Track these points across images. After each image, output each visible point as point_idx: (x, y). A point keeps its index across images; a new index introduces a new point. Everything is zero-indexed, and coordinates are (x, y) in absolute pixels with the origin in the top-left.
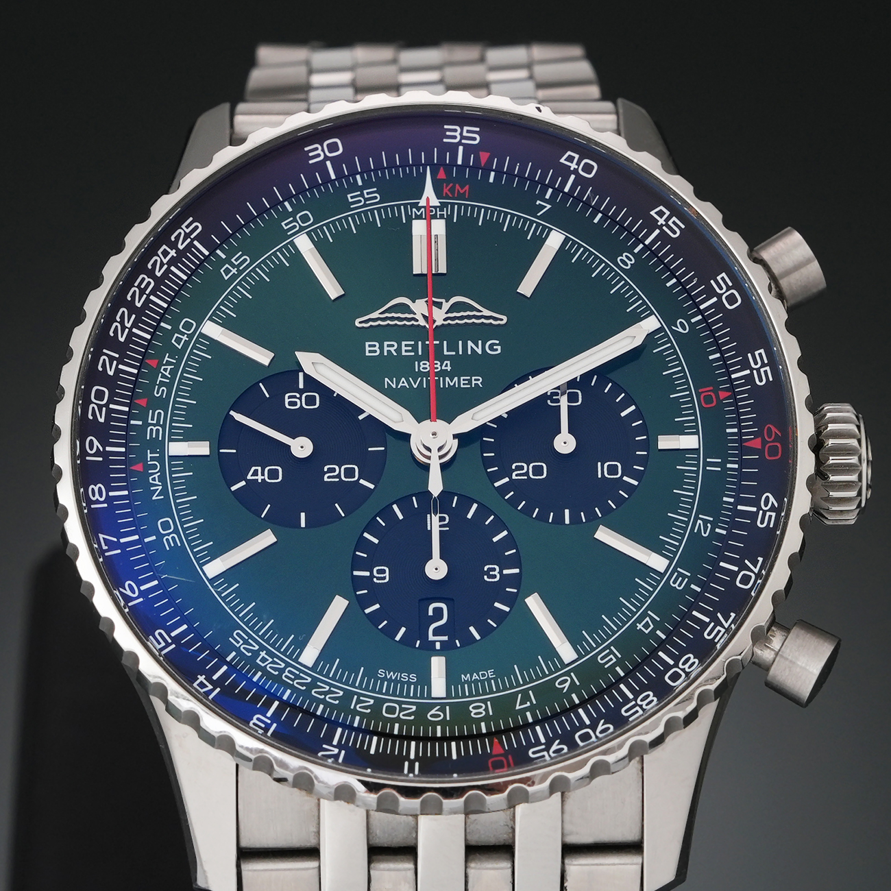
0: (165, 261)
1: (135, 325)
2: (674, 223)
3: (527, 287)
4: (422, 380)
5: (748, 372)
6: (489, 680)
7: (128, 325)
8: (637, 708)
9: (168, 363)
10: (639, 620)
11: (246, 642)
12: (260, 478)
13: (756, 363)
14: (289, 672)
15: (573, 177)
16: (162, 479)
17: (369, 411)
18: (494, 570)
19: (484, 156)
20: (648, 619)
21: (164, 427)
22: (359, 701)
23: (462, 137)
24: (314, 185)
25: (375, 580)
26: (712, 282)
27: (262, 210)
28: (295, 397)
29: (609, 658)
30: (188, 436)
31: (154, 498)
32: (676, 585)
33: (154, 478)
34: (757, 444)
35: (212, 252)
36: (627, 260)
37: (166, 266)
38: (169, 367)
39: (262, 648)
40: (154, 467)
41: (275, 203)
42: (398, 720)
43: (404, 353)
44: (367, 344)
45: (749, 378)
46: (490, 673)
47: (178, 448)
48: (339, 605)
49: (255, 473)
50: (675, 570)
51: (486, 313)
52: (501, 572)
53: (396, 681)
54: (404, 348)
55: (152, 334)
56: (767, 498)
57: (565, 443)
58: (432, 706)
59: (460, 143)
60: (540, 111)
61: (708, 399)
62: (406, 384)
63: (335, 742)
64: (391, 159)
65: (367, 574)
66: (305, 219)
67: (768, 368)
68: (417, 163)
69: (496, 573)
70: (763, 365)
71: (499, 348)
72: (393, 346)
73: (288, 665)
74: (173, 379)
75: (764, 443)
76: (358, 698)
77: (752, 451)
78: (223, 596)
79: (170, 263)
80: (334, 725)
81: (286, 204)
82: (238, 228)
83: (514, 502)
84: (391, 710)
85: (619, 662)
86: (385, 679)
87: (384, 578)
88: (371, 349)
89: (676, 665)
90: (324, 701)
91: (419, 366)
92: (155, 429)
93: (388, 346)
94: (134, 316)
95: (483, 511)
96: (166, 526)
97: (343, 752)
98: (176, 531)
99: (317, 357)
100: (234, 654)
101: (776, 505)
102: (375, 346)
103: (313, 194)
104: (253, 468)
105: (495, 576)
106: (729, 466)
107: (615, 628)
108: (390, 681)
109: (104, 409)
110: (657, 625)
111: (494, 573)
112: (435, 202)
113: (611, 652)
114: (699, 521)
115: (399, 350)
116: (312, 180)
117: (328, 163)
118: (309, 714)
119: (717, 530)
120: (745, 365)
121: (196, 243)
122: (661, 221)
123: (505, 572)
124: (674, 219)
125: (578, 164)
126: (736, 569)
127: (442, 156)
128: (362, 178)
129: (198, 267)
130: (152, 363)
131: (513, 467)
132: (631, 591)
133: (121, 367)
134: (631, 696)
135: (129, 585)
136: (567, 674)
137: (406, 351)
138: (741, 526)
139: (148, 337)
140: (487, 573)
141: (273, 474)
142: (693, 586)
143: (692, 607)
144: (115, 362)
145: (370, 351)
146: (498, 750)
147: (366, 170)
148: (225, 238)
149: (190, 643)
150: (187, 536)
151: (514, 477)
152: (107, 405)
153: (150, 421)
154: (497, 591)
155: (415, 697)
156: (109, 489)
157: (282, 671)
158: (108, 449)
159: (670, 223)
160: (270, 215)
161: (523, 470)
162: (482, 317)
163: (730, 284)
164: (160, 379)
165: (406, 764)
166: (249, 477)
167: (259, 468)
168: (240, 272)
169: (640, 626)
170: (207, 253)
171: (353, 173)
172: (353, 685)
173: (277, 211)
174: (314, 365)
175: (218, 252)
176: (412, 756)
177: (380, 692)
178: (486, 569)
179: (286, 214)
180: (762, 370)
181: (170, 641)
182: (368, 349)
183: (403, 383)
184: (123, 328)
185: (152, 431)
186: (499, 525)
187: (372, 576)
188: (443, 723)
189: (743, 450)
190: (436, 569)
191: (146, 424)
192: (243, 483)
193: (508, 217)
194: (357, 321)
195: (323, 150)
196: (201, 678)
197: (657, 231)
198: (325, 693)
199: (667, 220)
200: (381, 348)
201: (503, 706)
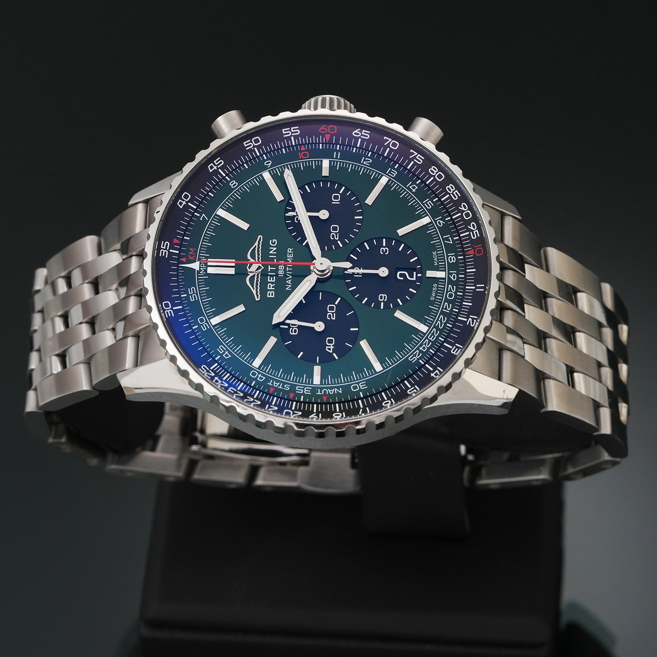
0: (220, 382)
1: (252, 397)
2: (217, 162)
3: (245, 226)
4: (288, 274)
5: (292, 138)
6: (437, 254)
7: (252, 400)
8: (454, 193)
9: (273, 383)
10: (411, 190)
11: (415, 355)
12: (332, 347)
13: (289, 133)
14: (430, 337)
15: (189, 204)
16: (331, 388)
17: (301, 298)
18: (383, 250)
19: (175, 241)
20: (410, 187)
21: (305, 387)
22: (446, 309)
23: (166, 249)
24: (184, 316)
25: (385, 300)
26: (247, 149)
27: (197, 339)
28: (292, 330)
29: (429, 204)
30: (311, 376)
31: (341, 392)
32: (395, 174)
33: (331, 392)
34: (328, 137)
35: (216, 362)
36: (233, 184)
37: (223, 382)
38: (275, 383)
39: (418, 349)
40: (325, 391)
41: (193, 333)
42: (455, 293)
43: (274, 281)
44: (268, 296)
45: (296, 137)
46: (434, 253)
47: (317, 380)
48: (399, 314)
49: (329, 349)
50: (387, 174)
51: (256, 244)
52: (384, 247)
53: (436, 293)
54: (271, 281)
55: (257, 390)
56: (355, 133)
57: (324, 214)
58: (449, 278)
59: (168, 251)
60: (159, 211)
61: (305, 155)
62: (290, 281)
63: (466, 320)
64: (174, 281)
65: (382, 303)
66: (202, 320)
67: (292, 128)
68: (177, 270)
69: (384, 249)
70: (290, 130)
71: (274, 240)
72: (270, 285)
73: (427, 338)
74: (281, 382)
75: (328, 133)
76: (444, 309)
77: (331, 139)
78: (392, 364)
79: (221, 380)
80: (457, 320)
81: (194, 328)
82: (205, 350)
83: (350, 239)
84: (451, 296)
85: (431, 200)
86: (435, 297)
87: (385, 296)
88: (271, 295)
89: (434, 176)
90: (445, 324)
91: (281, 275)
92: (306, 391)
93: (270, 287)
94: (248, 397)
95: (354, 252)
96: (355, 388)
97: (471, 316)
98: (358, 383)
99: (275, 315)
100: (420, 361)
101: (359, 129)
102: (269, 293)
103: (189, 316)
104: (327, 350)
105: (386, 250)
106: (338, 149)
107: (414, 201)
108: (436, 295)
109: (295, 412)
110: (414, 183)
111: (384, 250)
112: (198, 263)
113: (426, 203)
114: (364, 163)
115: (272, 283)
116: (182, 316)
117: (174, 308)
118: (451, 330)
119: (369, 155)
120: (289, 138)
121: (211, 368)
122: (215, 168)
123: (384, 245)
124: (215, 162)
125: (184, 201)
126: (388, 149)
127: (174, 259)
128: (183, 294)
129: (223, 368)
130: (272, 390)
131: (332, 239)
132: (397, 193)
133: (273, 403)
134: (448, 196)
135: (385, 404)
136: (436, 222)
137: (273, 280)
138: (368, 146)
139: (258, 392)
140: (384, 253)
141: (330, 341)
142: (396, 167)
143: (405, 168)
144: (271, 406)
145: (272, 295)
146: (472, 252)
147: (179, 293)
148: (210, 356)
149: (414, 379)
150: (361, 379)
151: (338, 239)
152: (293, 411)
153: (302, 392)
154: (393, 249)
155: (445, 285)
156: (336, 411)
157: (430, 341)
158: (315, 411)
159: (216, 164)
160: (199, 335)
161: (334, 234)
162: (258, 245)
163: (249, 141)
164: (280, 387)
165: (477, 290)
166: (331, 352)
167: (327, 347)
168: (227, 350)
169: (414, 190)
170: (217, 364)
171: (180, 298)
172: (438, 311)
173: (197, 332)
174: (279, 316)
175: (216, 359)
176: (474, 288)
177: (442, 300)
178: (382, 253)
179: (199, 329)
180: (292, 131)
181: (413, 388)
182: (271, 296)
183: (289, 282)
184: (254, 401)
185: (307, 391)
186: (361, 246)
187: (383, 301)
188: (458, 274)
189: (330, 143)
190: (383, 272)
191: (303, 394)
192: (334, 354)
193: (207, 232)
194: (257, 299)
195: (168, 310)
196: (432, 375)
197: (220, 170)
198: (441, 323)
199: (215, 165)
200: (271, 290)
201: (450, 249)
